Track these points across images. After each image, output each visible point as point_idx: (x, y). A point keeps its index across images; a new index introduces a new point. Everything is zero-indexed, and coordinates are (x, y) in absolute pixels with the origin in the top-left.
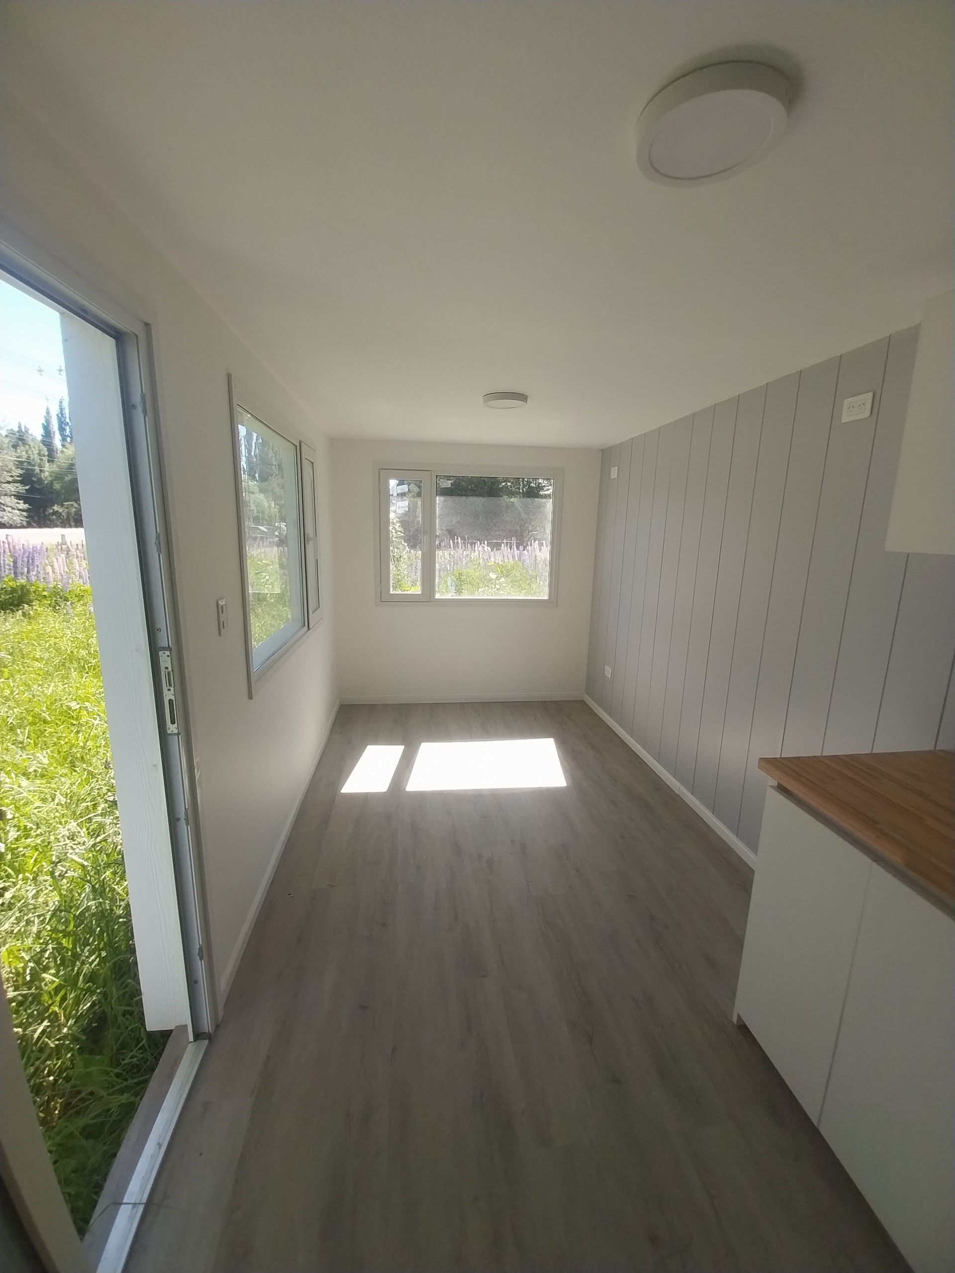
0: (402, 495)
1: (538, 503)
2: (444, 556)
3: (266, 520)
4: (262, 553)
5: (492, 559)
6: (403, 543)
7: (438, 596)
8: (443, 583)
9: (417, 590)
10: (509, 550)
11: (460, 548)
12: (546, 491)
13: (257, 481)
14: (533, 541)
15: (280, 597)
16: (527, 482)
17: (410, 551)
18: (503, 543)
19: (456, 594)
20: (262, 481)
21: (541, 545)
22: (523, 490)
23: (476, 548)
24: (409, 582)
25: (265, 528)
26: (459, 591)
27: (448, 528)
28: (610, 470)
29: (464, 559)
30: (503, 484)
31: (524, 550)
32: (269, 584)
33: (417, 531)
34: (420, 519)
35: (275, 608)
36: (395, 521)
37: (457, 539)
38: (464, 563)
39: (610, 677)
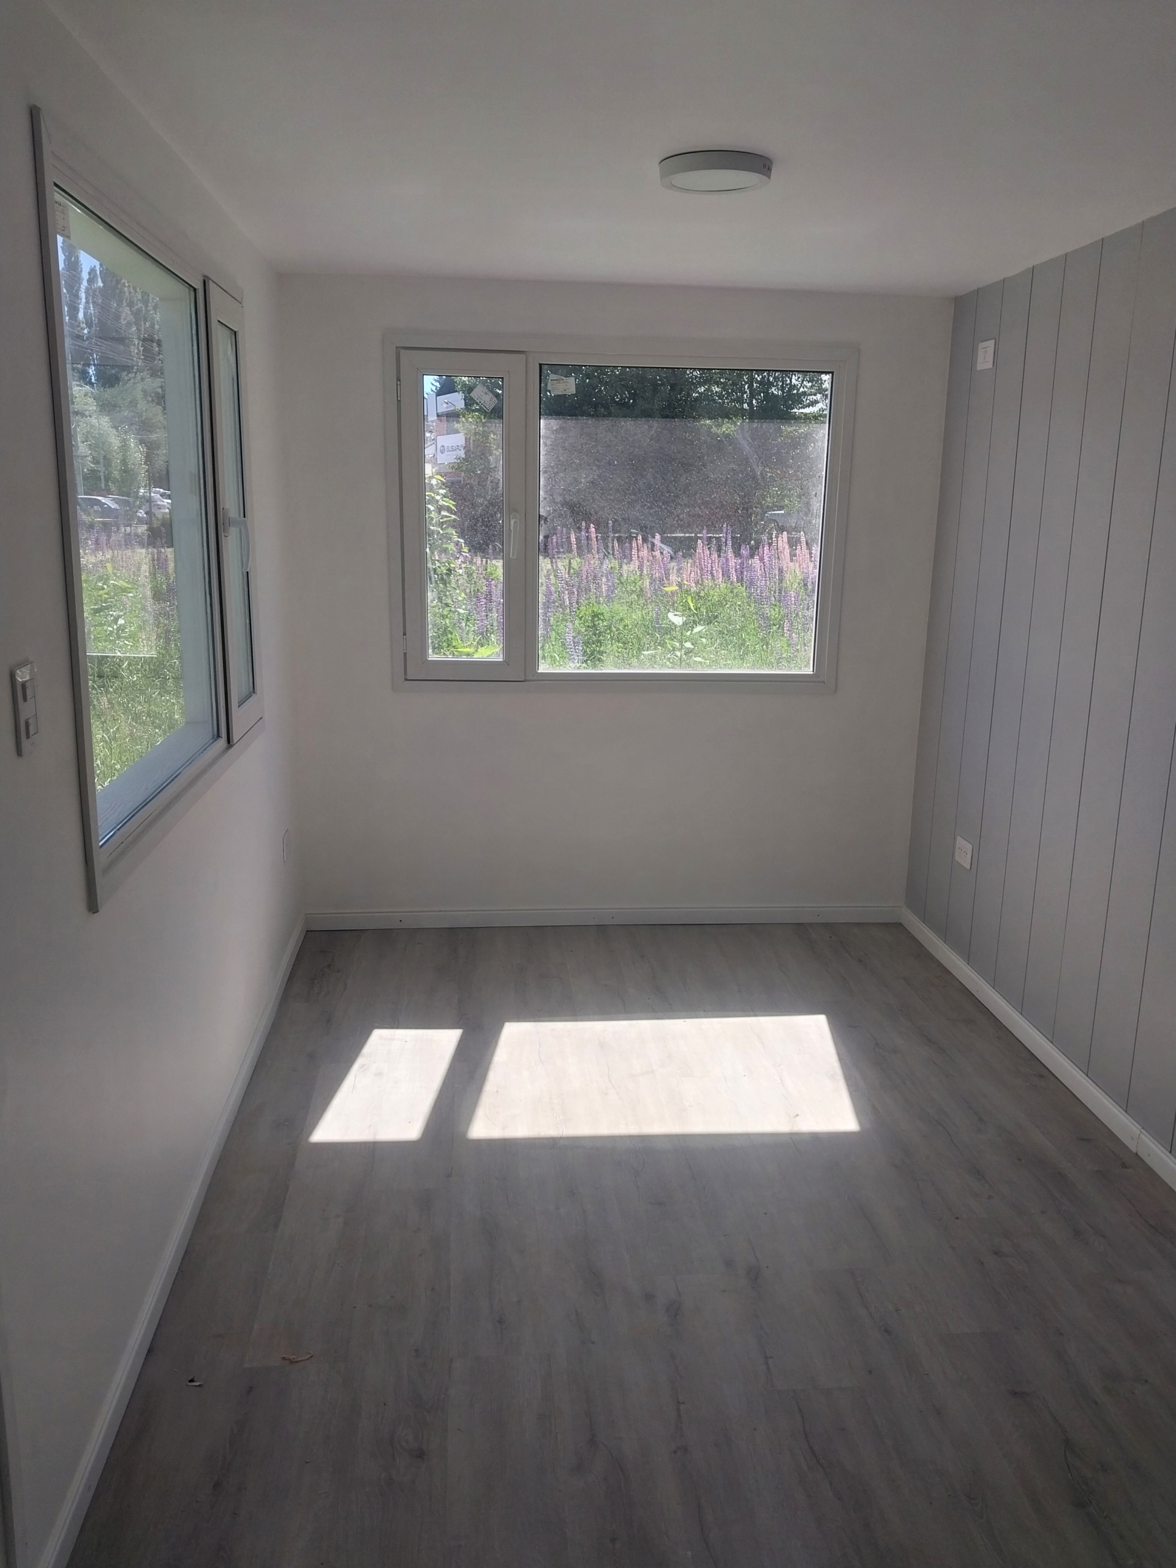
0: (452, 416)
1: (787, 437)
2: (556, 571)
3: (115, 481)
4: (107, 561)
5: (673, 577)
6: (456, 539)
7: (544, 668)
8: (553, 639)
9: (491, 652)
10: (715, 555)
11: (594, 551)
12: (808, 406)
13: (91, 384)
14: (774, 533)
15: (154, 670)
16: (760, 383)
17: (472, 559)
18: (700, 538)
19: (584, 665)
20: (104, 385)
21: (793, 543)
22: (750, 404)
23: (634, 552)
24: (471, 636)
25: (113, 499)
26: (593, 657)
27: (568, 498)
28: (974, 351)
29: (604, 579)
30: (702, 389)
31: (752, 556)
32: (126, 638)
33: (492, 504)
34: (499, 475)
35: (142, 698)
36: (434, 482)
37: (588, 528)
38: (604, 588)
39: (969, 868)
